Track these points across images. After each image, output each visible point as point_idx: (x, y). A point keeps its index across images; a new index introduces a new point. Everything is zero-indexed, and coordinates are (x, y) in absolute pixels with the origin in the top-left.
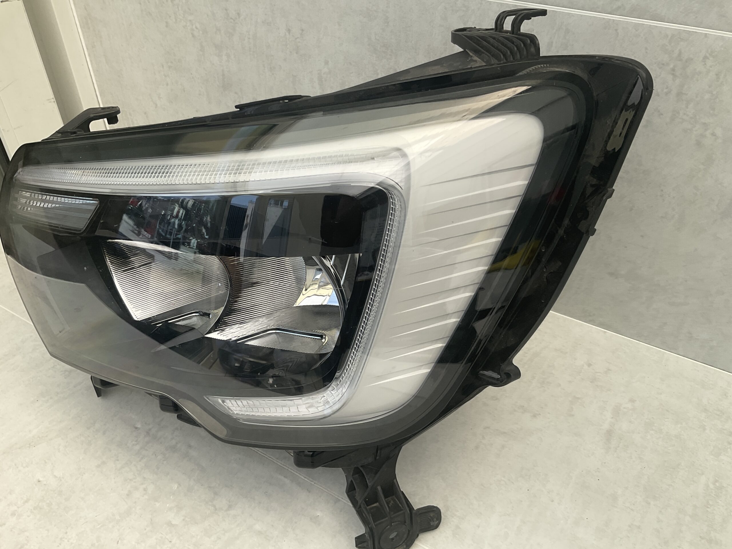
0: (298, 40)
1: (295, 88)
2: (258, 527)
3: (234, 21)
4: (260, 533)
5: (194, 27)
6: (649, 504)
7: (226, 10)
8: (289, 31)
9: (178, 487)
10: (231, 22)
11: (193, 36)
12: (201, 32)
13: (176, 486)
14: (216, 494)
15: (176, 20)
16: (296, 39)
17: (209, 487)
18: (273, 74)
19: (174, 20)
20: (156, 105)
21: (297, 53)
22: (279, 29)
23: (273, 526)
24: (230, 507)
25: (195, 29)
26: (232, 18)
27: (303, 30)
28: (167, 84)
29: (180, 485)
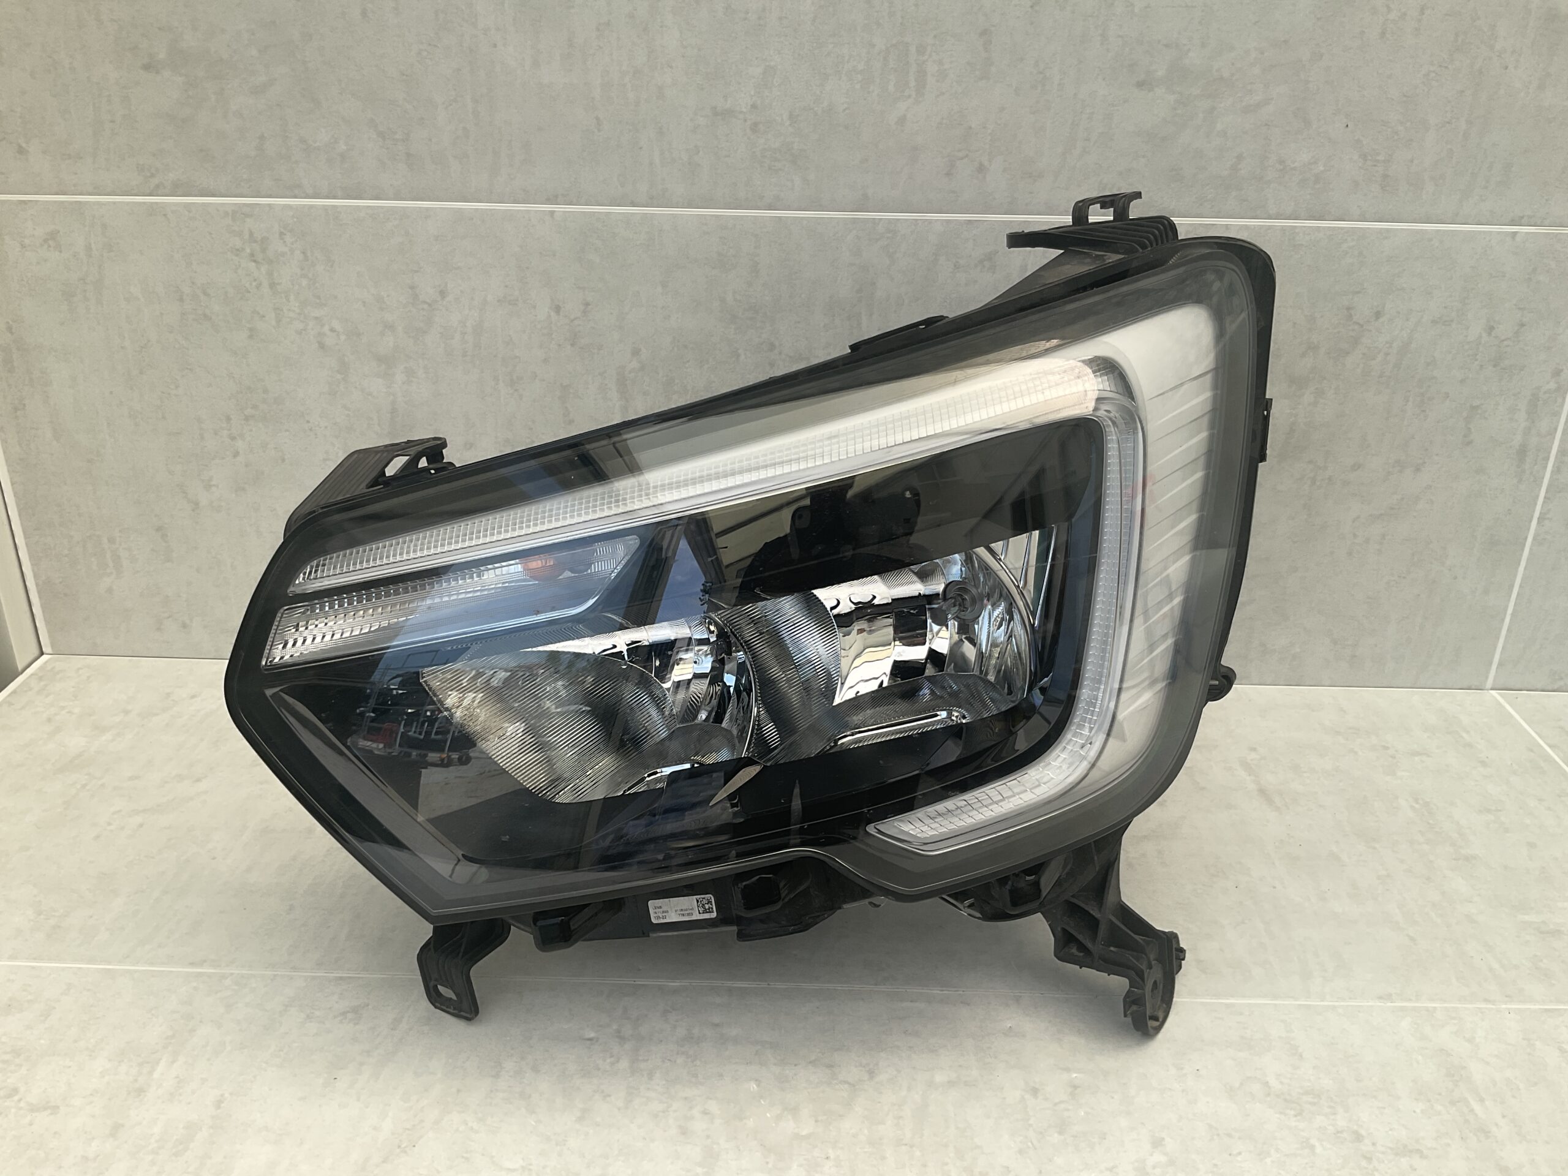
0: (576, 322)
1: (566, 408)
2: (939, 1078)
3: (430, 305)
4: (951, 1084)
5: (326, 329)
6: (1375, 848)
7: (412, 288)
8: (558, 309)
9: (758, 1086)
10: (423, 309)
11: (322, 346)
12: (343, 337)
13: (753, 1086)
14: (830, 1066)
15: (279, 321)
16: (572, 321)
17: (810, 1062)
18: (516, 390)
19: (274, 323)
20: (197, 504)
21: (572, 345)
22: (535, 307)
23: (960, 1066)
24: (871, 1074)
25: (328, 333)
26: (425, 302)
27: (587, 304)
28: (236, 454)
29: (758, 1081)
